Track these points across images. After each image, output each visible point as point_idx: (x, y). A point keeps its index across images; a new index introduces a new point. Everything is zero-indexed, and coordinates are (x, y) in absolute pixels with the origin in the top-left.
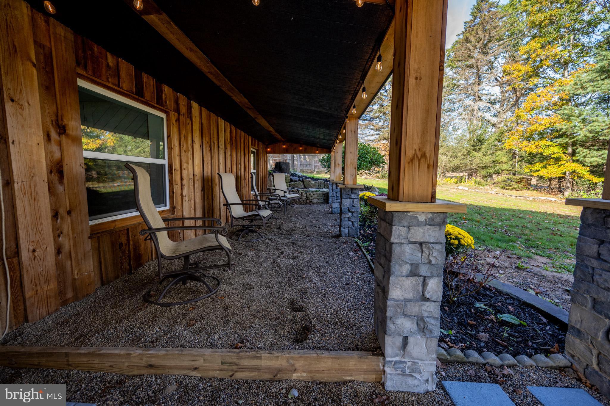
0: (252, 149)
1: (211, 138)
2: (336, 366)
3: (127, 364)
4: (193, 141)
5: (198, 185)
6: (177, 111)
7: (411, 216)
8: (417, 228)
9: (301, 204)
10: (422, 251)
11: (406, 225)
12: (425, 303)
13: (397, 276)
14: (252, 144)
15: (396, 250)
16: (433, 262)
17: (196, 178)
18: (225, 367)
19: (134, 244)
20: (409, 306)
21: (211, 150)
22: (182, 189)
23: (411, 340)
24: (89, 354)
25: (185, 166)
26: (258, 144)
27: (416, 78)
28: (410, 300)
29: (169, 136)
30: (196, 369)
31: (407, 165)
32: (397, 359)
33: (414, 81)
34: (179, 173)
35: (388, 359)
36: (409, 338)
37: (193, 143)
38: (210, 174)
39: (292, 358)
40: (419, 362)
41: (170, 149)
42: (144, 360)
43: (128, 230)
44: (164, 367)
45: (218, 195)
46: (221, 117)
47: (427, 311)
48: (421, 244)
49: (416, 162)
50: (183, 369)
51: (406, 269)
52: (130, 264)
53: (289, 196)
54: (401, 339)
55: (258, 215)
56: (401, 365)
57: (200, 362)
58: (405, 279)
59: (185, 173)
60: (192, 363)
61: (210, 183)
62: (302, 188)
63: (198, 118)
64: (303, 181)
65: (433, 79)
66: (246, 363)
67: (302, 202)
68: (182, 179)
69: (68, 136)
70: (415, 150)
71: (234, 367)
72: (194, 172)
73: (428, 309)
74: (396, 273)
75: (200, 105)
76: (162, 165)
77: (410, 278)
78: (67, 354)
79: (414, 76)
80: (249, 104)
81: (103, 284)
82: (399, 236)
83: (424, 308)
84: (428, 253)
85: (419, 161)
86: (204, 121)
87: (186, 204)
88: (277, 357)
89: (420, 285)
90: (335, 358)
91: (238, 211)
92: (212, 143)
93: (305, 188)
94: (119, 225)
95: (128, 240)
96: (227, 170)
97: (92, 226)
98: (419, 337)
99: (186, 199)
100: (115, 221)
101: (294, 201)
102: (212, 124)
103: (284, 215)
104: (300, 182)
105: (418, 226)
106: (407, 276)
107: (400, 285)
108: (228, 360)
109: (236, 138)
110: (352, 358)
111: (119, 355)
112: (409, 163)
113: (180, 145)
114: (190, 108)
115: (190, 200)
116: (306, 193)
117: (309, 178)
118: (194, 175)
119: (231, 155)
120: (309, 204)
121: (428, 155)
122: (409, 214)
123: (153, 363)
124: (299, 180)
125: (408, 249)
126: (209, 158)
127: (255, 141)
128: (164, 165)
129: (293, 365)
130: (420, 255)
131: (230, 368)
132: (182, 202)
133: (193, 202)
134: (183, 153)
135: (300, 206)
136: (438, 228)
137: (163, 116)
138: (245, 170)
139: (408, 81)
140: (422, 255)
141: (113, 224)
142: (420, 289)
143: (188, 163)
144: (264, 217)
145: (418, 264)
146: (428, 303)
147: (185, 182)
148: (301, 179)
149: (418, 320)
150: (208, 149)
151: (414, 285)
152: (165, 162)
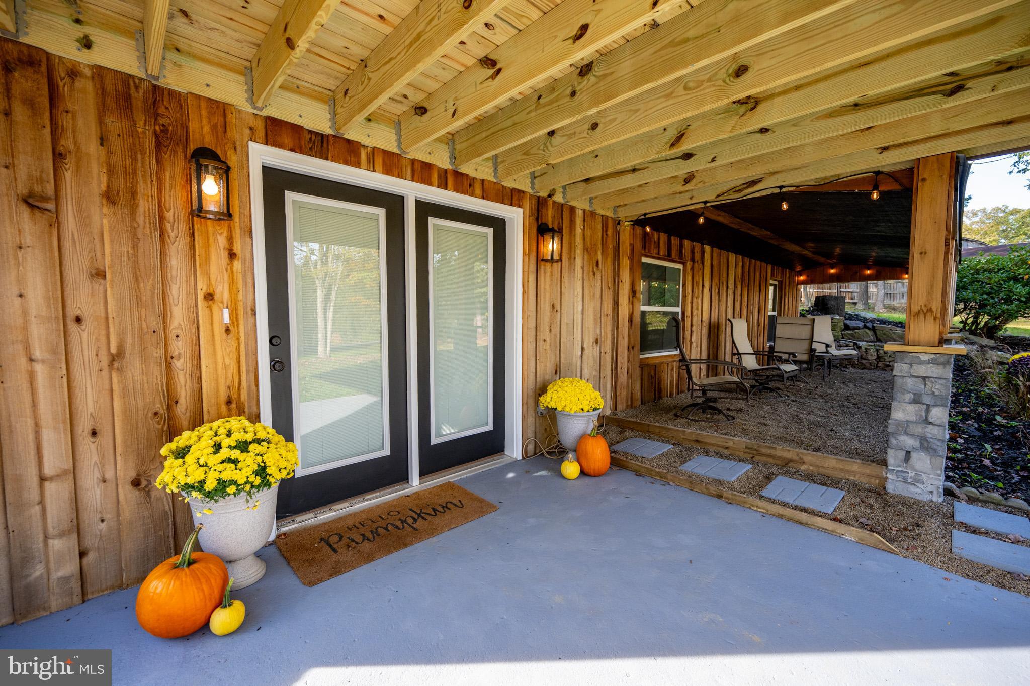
0: (772, 282)
1: (720, 280)
2: (840, 466)
3: (682, 437)
4: (703, 286)
5: (705, 331)
6: (693, 260)
7: (913, 356)
8: (919, 366)
9: (864, 368)
10: (925, 384)
11: (908, 362)
12: (928, 426)
13: (899, 402)
14: (772, 275)
15: (899, 382)
16: (937, 393)
17: (704, 324)
18: (748, 451)
19: (658, 379)
20: (911, 427)
21: (719, 292)
22: (691, 335)
23: (914, 455)
24: (661, 427)
25: (695, 312)
26: (782, 273)
27: (921, 253)
28: (913, 422)
29: (684, 285)
30: (727, 448)
31: (912, 317)
32: (900, 469)
33: (919, 256)
34: (690, 319)
35: (890, 468)
36: (911, 453)
37: (703, 288)
38: (716, 320)
39: (802, 453)
40: (923, 475)
41: (684, 296)
42: (693, 436)
43: (656, 366)
44: (705, 443)
45: (723, 344)
46: (732, 252)
47: (931, 433)
48: (924, 378)
49: (922, 316)
50: (718, 447)
51: (909, 398)
52: (655, 394)
53: (834, 351)
54: (904, 453)
55: (779, 369)
56: (903, 474)
57: (731, 444)
58: (908, 405)
59: (695, 319)
60: (725, 444)
61: (716, 330)
62: (871, 342)
63: (709, 261)
64: (873, 329)
65: (938, 253)
66: (764, 451)
67: (868, 365)
68: (692, 325)
69: (636, 297)
70: (921, 306)
71: (755, 452)
72: (702, 318)
73: (933, 432)
74: (898, 399)
75: (712, 247)
76: (676, 312)
77: (912, 404)
78: (649, 425)
79: (919, 252)
80: (772, 235)
81: (642, 403)
82: (901, 371)
83: (927, 430)
84: (931, 386)
85: (925, 314)
86: (715, 263)
87: (693, 350)
88: (789, 451)
89: (923, 411)
90: (839, 460)
91: (750, 362)
92: (721, 284)
93: (879, 340)
94: (651, 362)
95: (655, 374)
96: (736, 313)
97: (641, 359)
98: (923, 454)
99: (694, 345)
100: (648, 358)
101: (847, 362)
102: (722, 263)
103: (823, 380)
104: (867, 331)
105: (921, 364)
106: (910, 403)
107: (903, 409)
108: (750, 446)
109: (749, 272)
110: (855, 462)
111: (678, 430)
112: (914, 316)
113: (692, 292)
114: (703, 252)
115: (697, 347)
116: (877, 351)
117: (890, 323)
118: (702, 321)
119: (741, 295)
120: (883, 370)
121: (934, 310)
122: (910, 354)
123: (698, 439)
124: (865, 327)
125: (910, 382)
126: (717, 302)
127: (778, 269)
128: (678, 312)
129: (802, 459)
130: (923, 387)
131: (752, 452)
132: (691, 348)
133: (699, 349)
134: (695, 299)
135: (861, 371)
136: (942, 367)
137: (680, 267)
138: (759, 312)
139: (913, 256)
140: (925, 387)
141: (647, 360)
142: (924, 414)
143: (697, 309)
144: (786, 372)
145: (921, 394)
146: (931, 427)
147: (694, 328)
148: (869, 325)
149: (921, 440)
150: (717, 291)
151: (916, 410)
152: (678, 309)
